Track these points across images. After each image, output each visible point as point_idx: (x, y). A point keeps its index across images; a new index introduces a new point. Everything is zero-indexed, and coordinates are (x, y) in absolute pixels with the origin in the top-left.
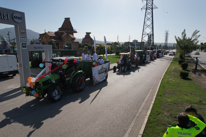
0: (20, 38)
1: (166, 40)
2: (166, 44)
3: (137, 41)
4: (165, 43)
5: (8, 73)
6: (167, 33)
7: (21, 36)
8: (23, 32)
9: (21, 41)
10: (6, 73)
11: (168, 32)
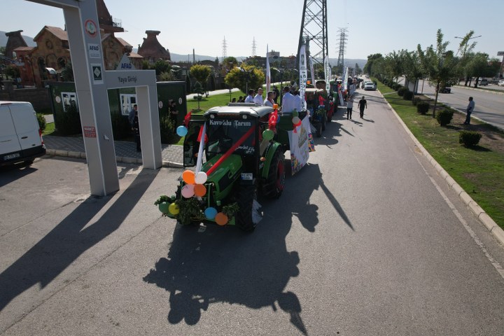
0: (88, 51)
1: (342, 51)
2: (340, 62)
3: (279, 53)
4: (339, 59)
5: (18, 155)
6: (343, 35)
7: (90, 45)
8: (92, 32)
9: (91, 61)
10: (14, 156)
11: (346, 33)
